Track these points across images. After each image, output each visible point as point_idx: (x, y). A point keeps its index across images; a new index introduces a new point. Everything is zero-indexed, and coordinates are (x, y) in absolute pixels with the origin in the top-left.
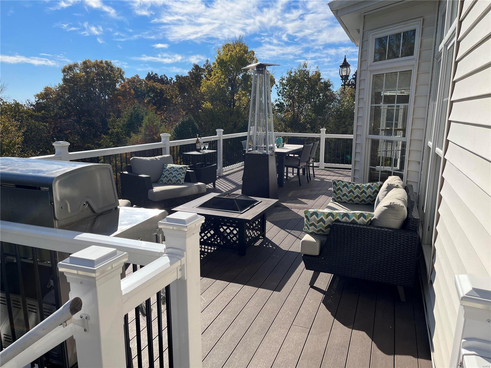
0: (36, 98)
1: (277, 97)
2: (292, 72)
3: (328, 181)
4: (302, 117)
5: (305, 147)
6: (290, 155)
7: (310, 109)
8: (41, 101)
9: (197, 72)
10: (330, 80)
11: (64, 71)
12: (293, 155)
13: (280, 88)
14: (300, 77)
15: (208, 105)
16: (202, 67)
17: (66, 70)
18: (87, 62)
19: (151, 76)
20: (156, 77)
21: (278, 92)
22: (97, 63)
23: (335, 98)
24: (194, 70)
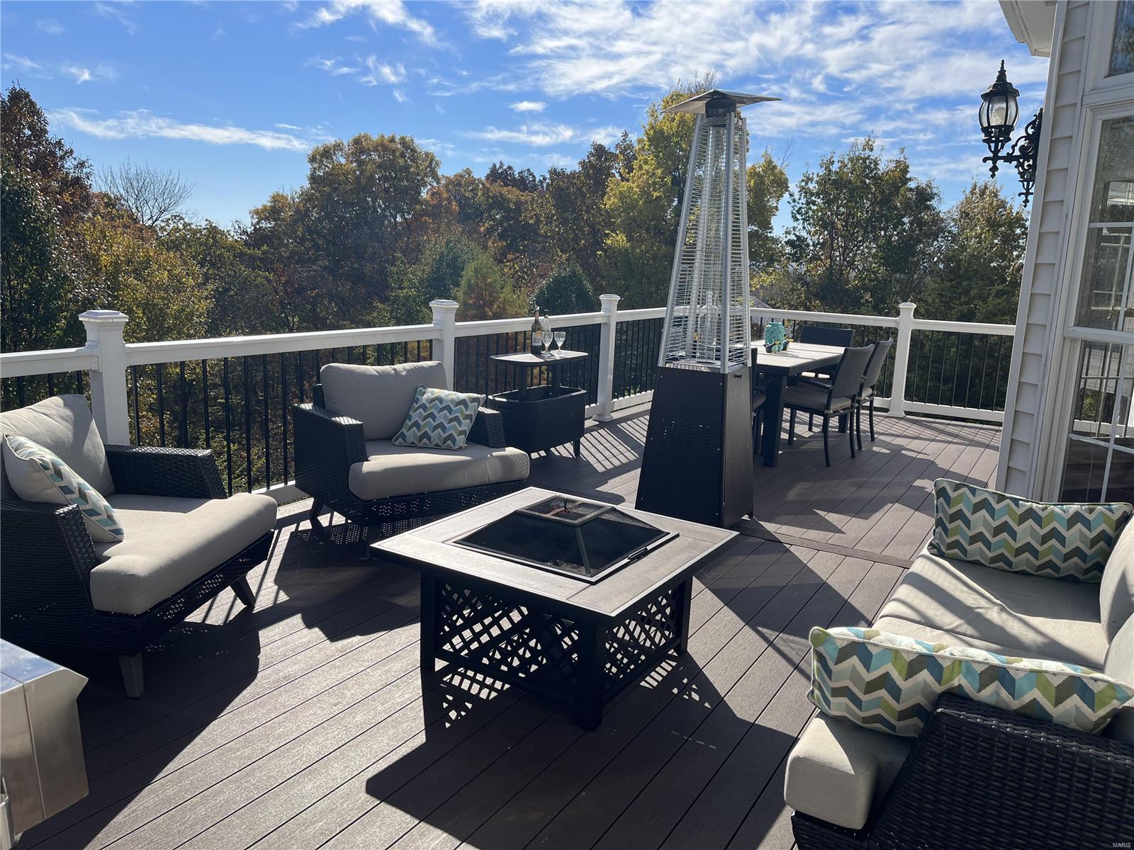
0: (252, 217)
1: (791, 224)
2: (833, 161)
3: (914, 455)
4: (852, 274)
5: (848, 353)
6: (804, 374)
7: (874, 256)
8: (264, 224)
9: (601, 161)
10: (932, 182)
11: (313, 159)
12: (813, 375)
13: (800, 201)
14: (852, 173)
15: (618, 239)
16: (612, 150)
17: (318, 157)
18: (363, 140)
19: (500, 171)
20: (510, 175)
21: (794, 212)
22: (382, 141)
23: (942, 230)
24: (593, 155)
